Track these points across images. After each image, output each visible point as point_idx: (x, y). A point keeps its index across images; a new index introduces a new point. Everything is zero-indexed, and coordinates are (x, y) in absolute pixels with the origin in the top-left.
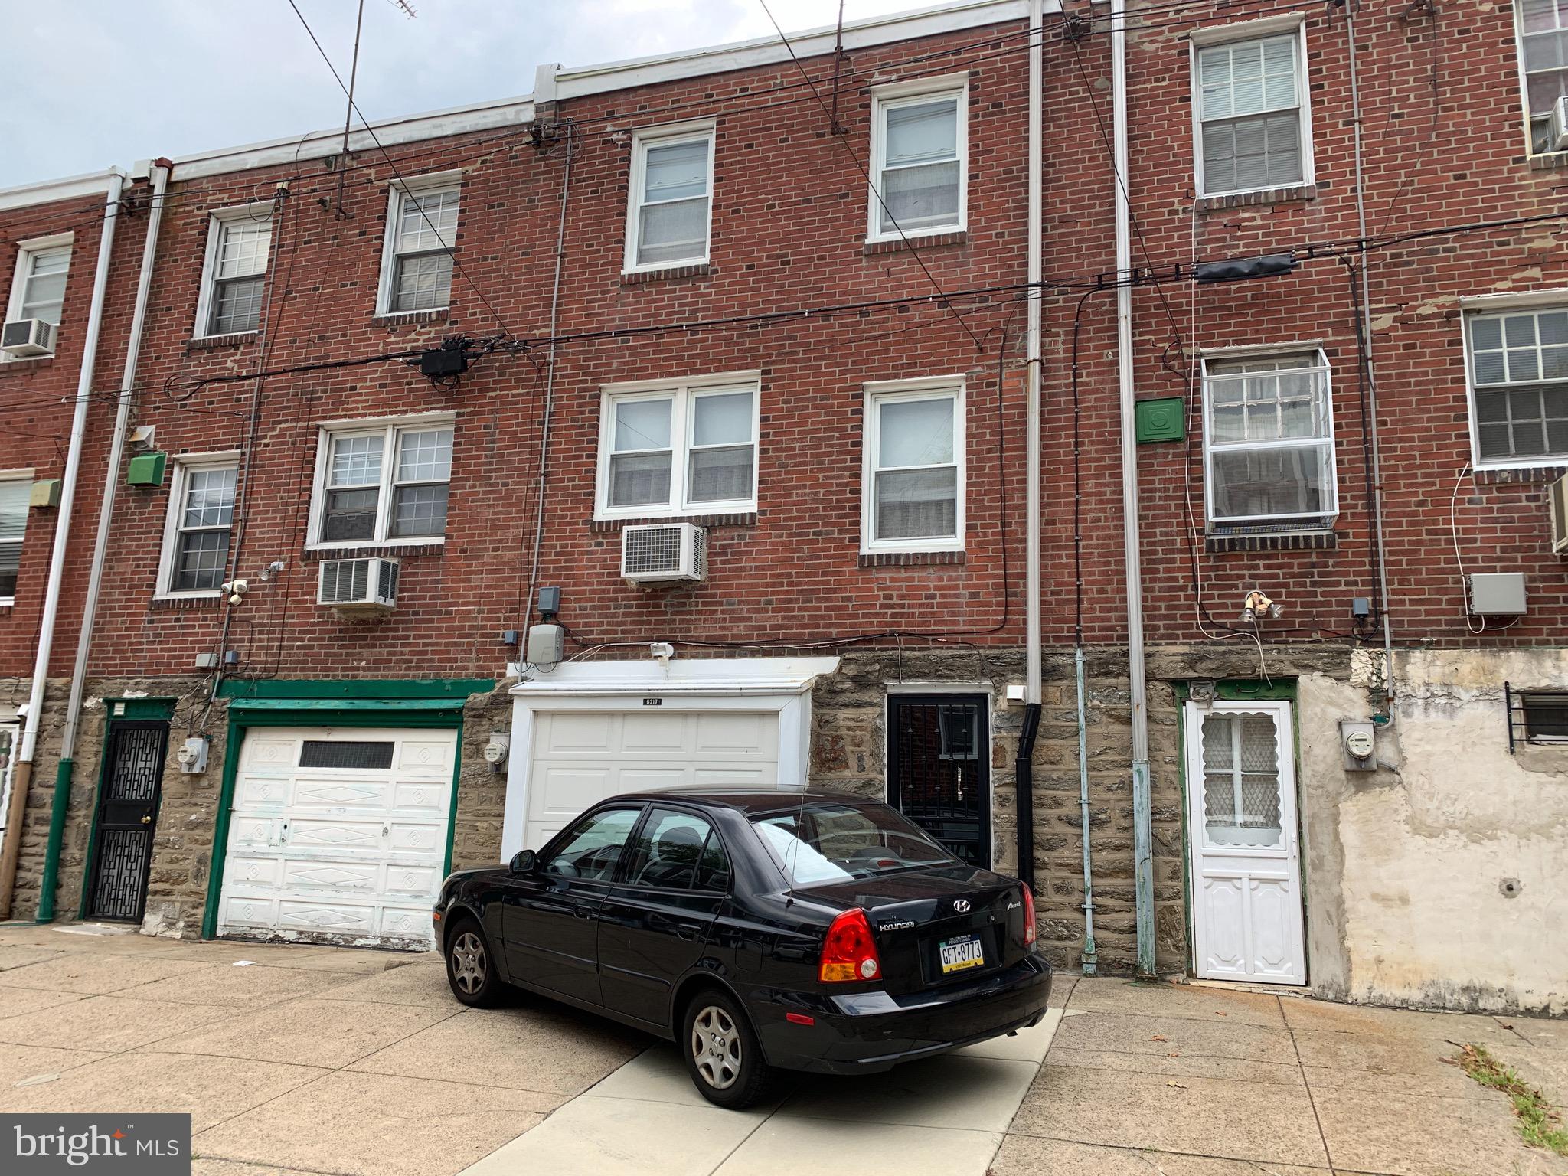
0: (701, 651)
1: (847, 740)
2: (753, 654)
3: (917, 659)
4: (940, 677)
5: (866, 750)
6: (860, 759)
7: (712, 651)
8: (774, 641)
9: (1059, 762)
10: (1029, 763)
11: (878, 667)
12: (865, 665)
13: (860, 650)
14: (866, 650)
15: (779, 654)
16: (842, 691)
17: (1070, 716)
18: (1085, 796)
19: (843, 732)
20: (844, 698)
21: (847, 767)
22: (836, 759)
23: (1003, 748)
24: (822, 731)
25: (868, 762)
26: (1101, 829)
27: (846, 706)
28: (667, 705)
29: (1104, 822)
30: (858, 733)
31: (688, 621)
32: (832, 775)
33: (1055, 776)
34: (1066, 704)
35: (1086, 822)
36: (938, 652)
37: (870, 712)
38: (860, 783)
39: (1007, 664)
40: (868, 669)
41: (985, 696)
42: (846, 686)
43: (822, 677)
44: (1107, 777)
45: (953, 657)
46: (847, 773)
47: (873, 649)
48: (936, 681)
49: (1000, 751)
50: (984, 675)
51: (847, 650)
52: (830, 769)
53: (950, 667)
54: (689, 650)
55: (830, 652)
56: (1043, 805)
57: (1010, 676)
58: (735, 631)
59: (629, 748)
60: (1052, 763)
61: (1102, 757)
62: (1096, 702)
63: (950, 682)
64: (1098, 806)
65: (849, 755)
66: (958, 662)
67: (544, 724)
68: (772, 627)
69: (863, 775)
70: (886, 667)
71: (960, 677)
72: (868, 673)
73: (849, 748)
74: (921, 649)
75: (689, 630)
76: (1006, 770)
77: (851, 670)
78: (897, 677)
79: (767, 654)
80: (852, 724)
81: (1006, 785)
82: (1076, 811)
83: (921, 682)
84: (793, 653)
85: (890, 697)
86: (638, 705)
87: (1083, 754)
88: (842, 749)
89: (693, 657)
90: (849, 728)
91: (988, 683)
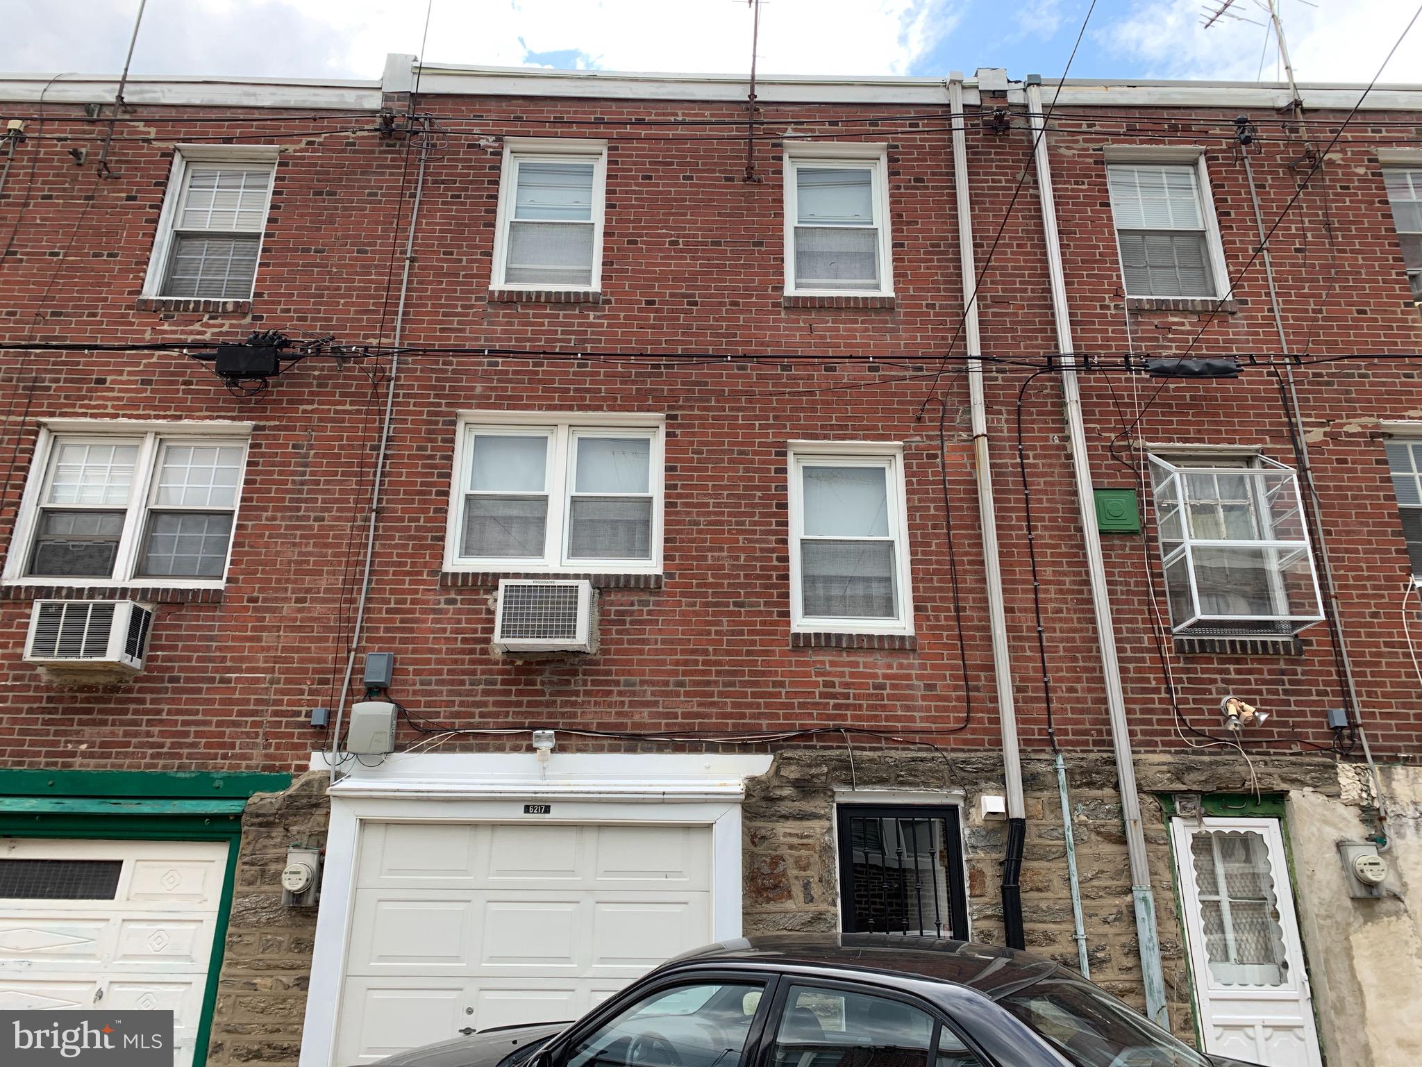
0: (591, 743)
1: (790, 861)
2: (660, 748)
3: (872, 760)
4: (902, 783)
5: (814, 874)
6: (806, 886)
7: (606, 743)
8: (688, 733)
9: (1046, 889)
10: (1017, 890)
11: (825, 769)
12: (810, 766)
13: (798, 747)
14: (806, 747)
15: (695, 748)
16: (781, 799)
17: (1055, 834)
18: (1081, 930)
19: (785, 851)
20: (784, 808)
21: (790, 896)
22: (776, 887)
23: (981, 872)
24: (757, 850)
25: (816, 890)
26: (1101, 970)
27: (785, 817)
28: (557, 814)
29: (1102, 961)
30: (804, 853)
31: (574, 704)
32: (771, 907)
33: (1044, 905)
34: (1050, 819)
35: (1085, 963)
36: (893, 753)
37: (817, 826)
38: (807, 917)
39: (979, 770)
40: (813, 771)
41: (955, 808)
42: (786, 792)
43: (753, 781)
44: (1102, 907)
45: (914, 760)
46: (790, 905)
47: (814, 747)
48: (896, 789)
49: (977, 876)
50: (953, 783)
51: (782, 747)
52: (768, 900)
53: (913, 773)
54: (574, 742)
55: (761, 748)
56: (1032, 942)
57: (983, 785)
58: (637, 718)
59: (501, 872)
60: (1039, 890)
61: (1095, 883)
62: (1083, 818)
63: (914, 790)
64: (1096, 941)
65: (793, 881)
66: (921, 766)
67: (375, 837)
68: (685, 715)
69: (812, 908)
70: (835, 769)
71: (926, 784)
72: (813, 776)
73: (793, 872)
74: (872, 749)
75: (574, 715)
76: (986, 899)
77: (791, 772)
78: (850, 783)
79: (679, 749)
80: (795, 841)
81: (987, 917)
82: (1071, 949)
83: (878, 789)
84: (712, 748)
85: (842, 808)
86: (517, 814)
87: (1075, 880)
88: (784, 874)
89: (580, 750)
90: (791, 847)
91: (961, 792)
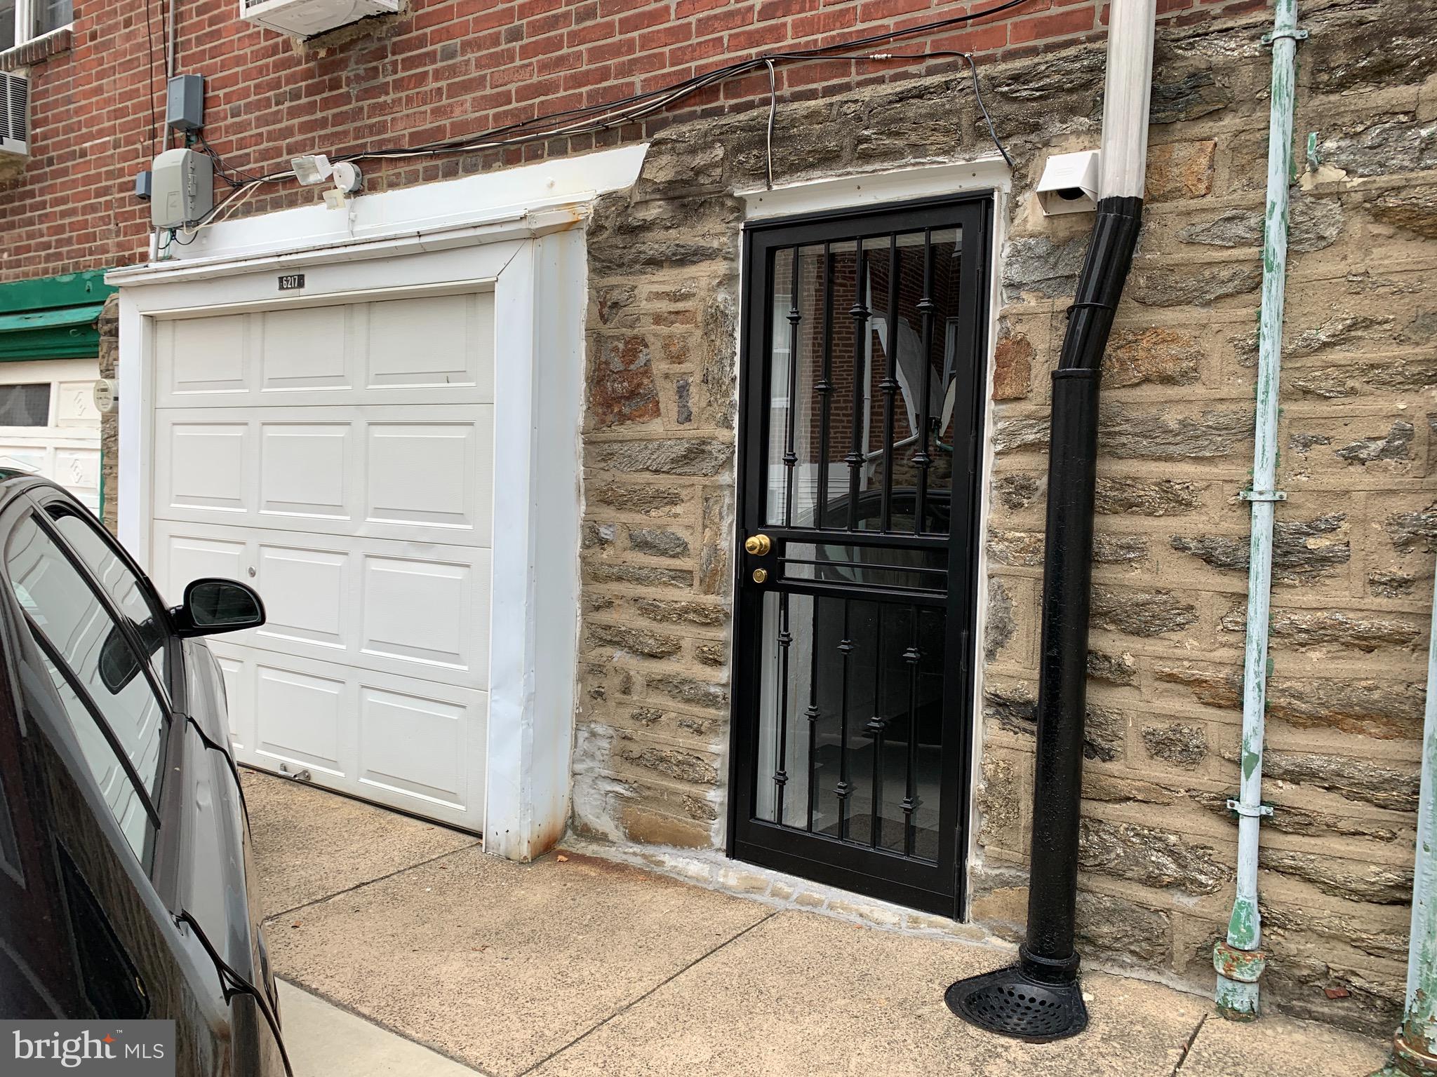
0: (403, 169)
1: (655, 347)
2: (487, 163)
3: (812, 116)
4: (866, 157)
5: (693, 368)
6: (683, 391)
7: (420, 166)
8: (524, 125)
9: (1188, 377)
10: (1094, 383)
11: (719, 152)
12: (693, 151)
13: (692, 117)
14: (706, 114)
15: (534, 156)
16: (646, 227)
17: (1238, 230)
18: (1263, 480)
19: (647, 328)
20: (654, 244)
21: (657, 412)
22: (632, 395)
23: (1023, 345)
24: (608, 330)
25: (697, 398)
26: (1311, 579)
27: (655, 263)
28: (317, 287)
29: (1326, 558)
30: (678, 328)
31: (382, 108)
32: (626, 431)
33: (1172, 418)
34: (1229, 192)
35: (1261, 560)
36: (866, 93)
37: (703, 274)
38: (680, 450)
39: (1047, 93)
40: (700, 160)
41: (983, 200)
42: (654, 211)
43: (609, 199)
44: (1347, 420)
45: (902, 98)
46: (656, 427)
47: (719, 112)
48: (856, 172)
49: (1014, 353)
50: (980, 134)
51: (664, 124)
52: (623, 418)
53: (891, 128)
54: (385, 173)
55: (631, 134)
56: (1129, 506)
57: (1056, 127)
58: (458, 116)
60: (1167, 380)
61: (1338, 355)
62: (1331, 174)
63: (890, 168)
64: (1309, 509)
65: (660, 383)
66: (916, 108)
68: (524, 94)
69: (691, 432)
70: (738, 149)
71: (917, 149)
72: (698, 171)
73: (660, 367)
74: (829, 92)
75: (382, 127)
76: (1027, 407)
77: (663, 173)
78: (762, 174)
79: (512, 159)
80: (664, 306)
81: (1026, 448)
82: (1231, 525)
83: (820, 178)
84: (559, 149)
85: (753, 230)
86: (268, 292)
87: (1269, 349)
88: (646, 371)
89: (392, 185)
90: (658, 319)
91: (990, 156)
